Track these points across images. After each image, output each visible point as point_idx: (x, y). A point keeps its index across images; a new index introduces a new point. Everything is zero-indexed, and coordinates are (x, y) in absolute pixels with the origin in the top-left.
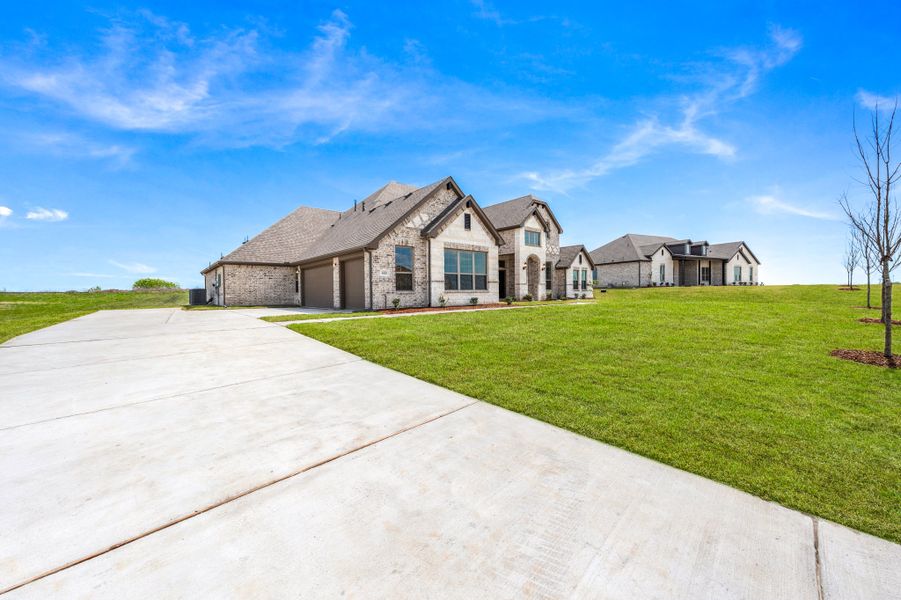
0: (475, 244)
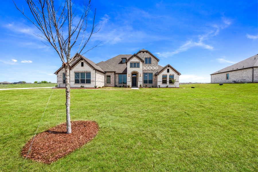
0: (85, 70)
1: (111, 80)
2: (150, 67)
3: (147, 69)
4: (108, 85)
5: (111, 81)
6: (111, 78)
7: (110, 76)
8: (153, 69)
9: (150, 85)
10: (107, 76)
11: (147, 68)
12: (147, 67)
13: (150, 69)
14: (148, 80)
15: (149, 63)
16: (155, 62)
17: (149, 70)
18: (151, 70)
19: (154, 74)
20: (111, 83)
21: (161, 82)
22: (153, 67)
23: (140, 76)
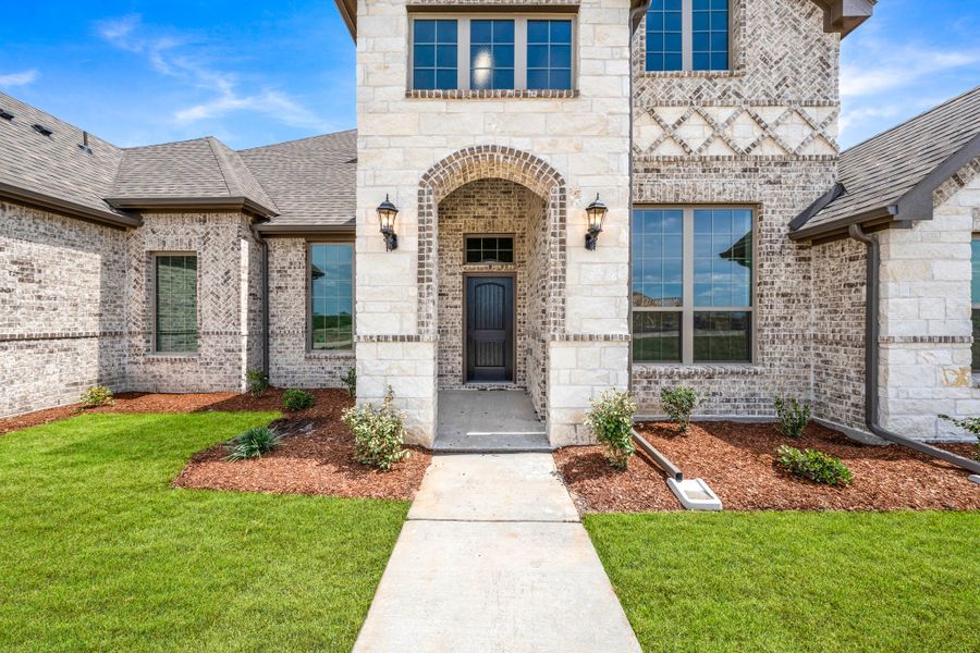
1: (205, 305)
2: (721, 114)
3: (669, 150)
4: (162, 369)
5: (209, 317)
6: (208, 278)
7: (189, 261)
8: (769, 150)
9: (724, 386)
10: (163, 260)
11: (670, 132)
12: (669, 115)
13: (718, 149)
14: (689, 310)
15: (700, 63)
16: (789, 34)
17: (707, 165)
18: (742, 156)
19: (777, 219)
20: (207, 347)
21: (943, 354)
22: (769, 115)
23: (591, 240)
